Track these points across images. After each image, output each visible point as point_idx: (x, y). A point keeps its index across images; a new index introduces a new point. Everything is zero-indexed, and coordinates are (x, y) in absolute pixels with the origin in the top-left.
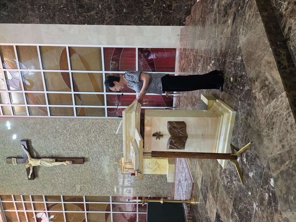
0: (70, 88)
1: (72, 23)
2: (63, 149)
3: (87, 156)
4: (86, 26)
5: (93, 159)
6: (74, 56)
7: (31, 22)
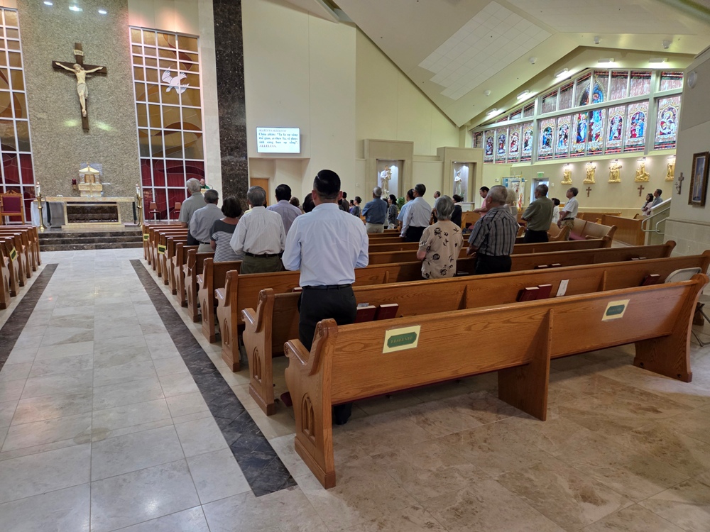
0: (166, 128)
1: (221, 141)
2: (98, 108)
3: (91, 132)
4: (220, 151)
5: (88, 138)
6: (195, 137)
7: (219, 110)
